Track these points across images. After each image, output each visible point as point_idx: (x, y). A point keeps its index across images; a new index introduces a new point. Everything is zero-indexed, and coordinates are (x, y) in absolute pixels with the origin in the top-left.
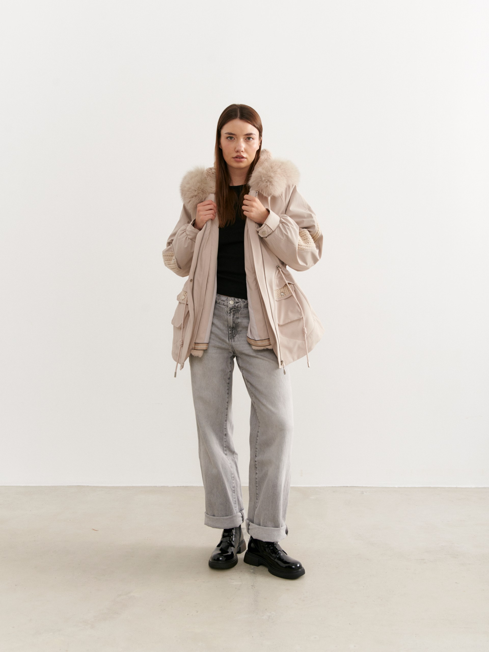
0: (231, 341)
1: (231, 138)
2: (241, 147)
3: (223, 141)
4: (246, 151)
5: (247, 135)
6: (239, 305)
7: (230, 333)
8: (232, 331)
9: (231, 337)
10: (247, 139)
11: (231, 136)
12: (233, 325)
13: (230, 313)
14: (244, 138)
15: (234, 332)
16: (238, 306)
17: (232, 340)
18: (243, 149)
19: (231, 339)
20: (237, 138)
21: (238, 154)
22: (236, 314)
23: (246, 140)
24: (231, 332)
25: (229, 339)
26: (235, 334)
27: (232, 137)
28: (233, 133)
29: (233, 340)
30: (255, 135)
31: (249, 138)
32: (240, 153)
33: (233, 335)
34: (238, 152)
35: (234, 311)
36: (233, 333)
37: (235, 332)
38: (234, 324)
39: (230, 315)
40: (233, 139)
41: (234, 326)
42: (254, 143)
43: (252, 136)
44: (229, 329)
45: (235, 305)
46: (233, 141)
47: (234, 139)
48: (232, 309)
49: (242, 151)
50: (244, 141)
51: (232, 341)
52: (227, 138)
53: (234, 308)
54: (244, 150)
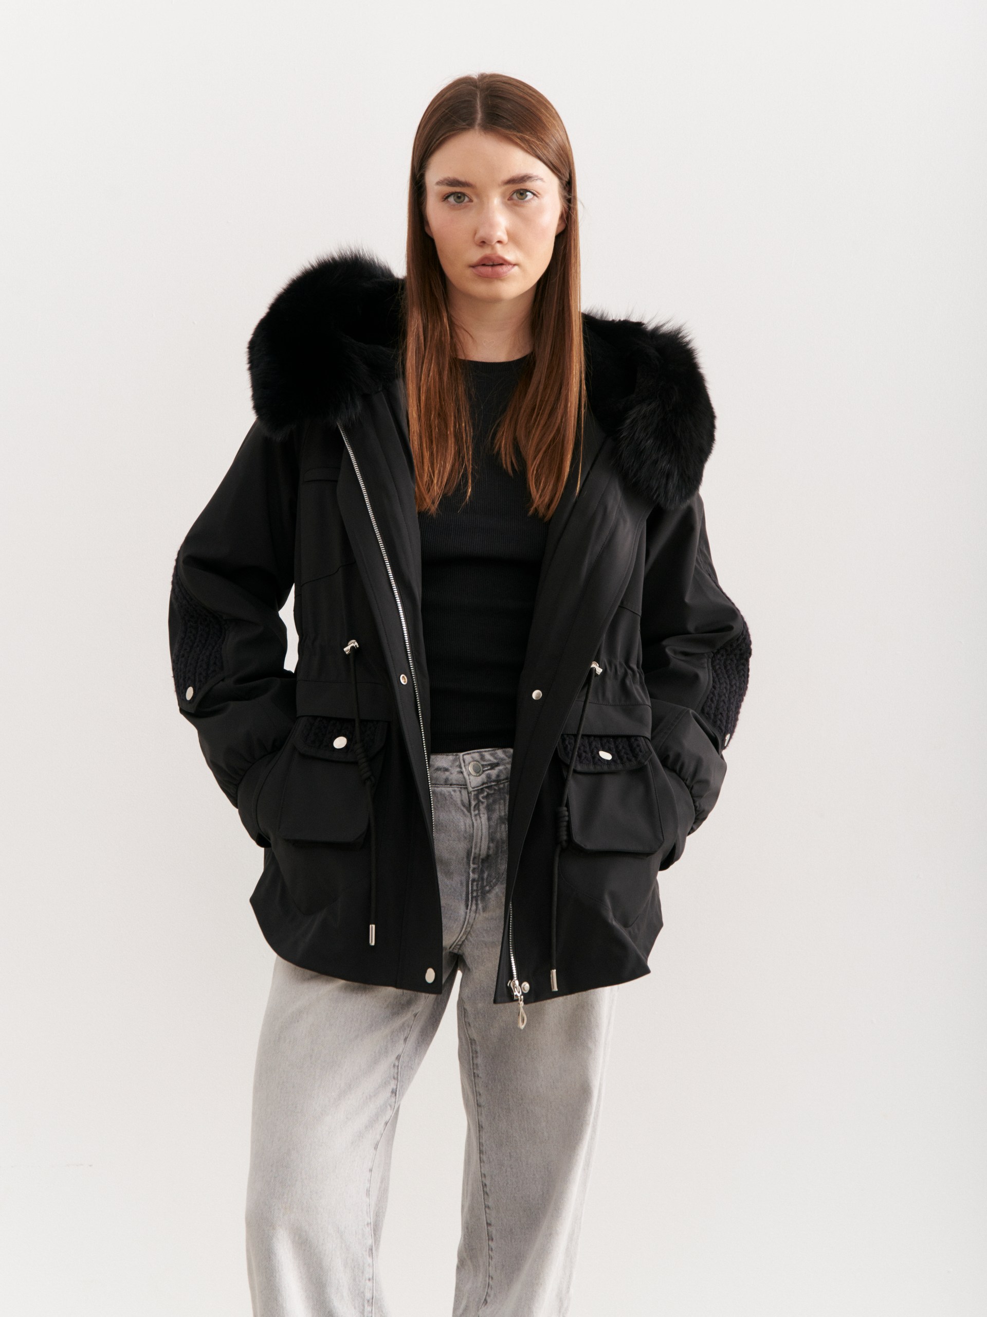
0: (474, 907)
1: (459, 197)
2: (492, 225)
3: (435, 211)
4: (514, 239)
5: (512, 181)
6: (500, 771)
7: (473, 880)
8: (482, 872)
9: (475, 894)
10: (515, 197)
11: (458, 189)
12: (489, 848)
13: (477, 807)
14: (503, 195)
15: (485, 875)
16: (498, 776)
17: (477, 905)
18: (501, 234)
19: (477, 901)
20: (478, 195)
21: (487, 251)
22: (497, 807)
23: (510, 199)
24: (476, 876)
25: (467, 900)
26: (489, 883)
27: (464, 195)
28: (462, 179)
29: (480, 906)
30: (541, 179)
31: (521, 194)
32: (493, 248)
33: (483, 887)
34: (483, 243)
35: (487, 797)
36: (483, 879)
37: (489, 875)
38: (491, 845)
39: (479, 814)
40: (467, 199)
41: (491, 852)
42: (540, 210)
43: (529, 185)
44: (472, 866)
45: (489, 777)
46: (466, 207)
47: (471, 201)
48: (482, 790)
49: (499, 242)
50: (505, 204)
51: (476, 910)
52: (446, 198)
53: (486, 787)
54: (505, 238)
